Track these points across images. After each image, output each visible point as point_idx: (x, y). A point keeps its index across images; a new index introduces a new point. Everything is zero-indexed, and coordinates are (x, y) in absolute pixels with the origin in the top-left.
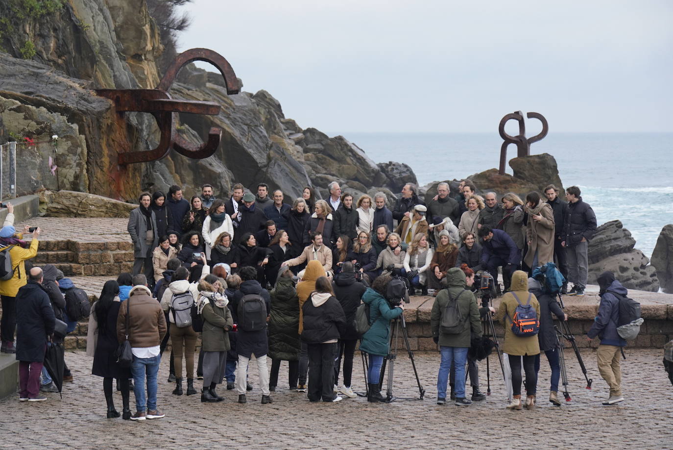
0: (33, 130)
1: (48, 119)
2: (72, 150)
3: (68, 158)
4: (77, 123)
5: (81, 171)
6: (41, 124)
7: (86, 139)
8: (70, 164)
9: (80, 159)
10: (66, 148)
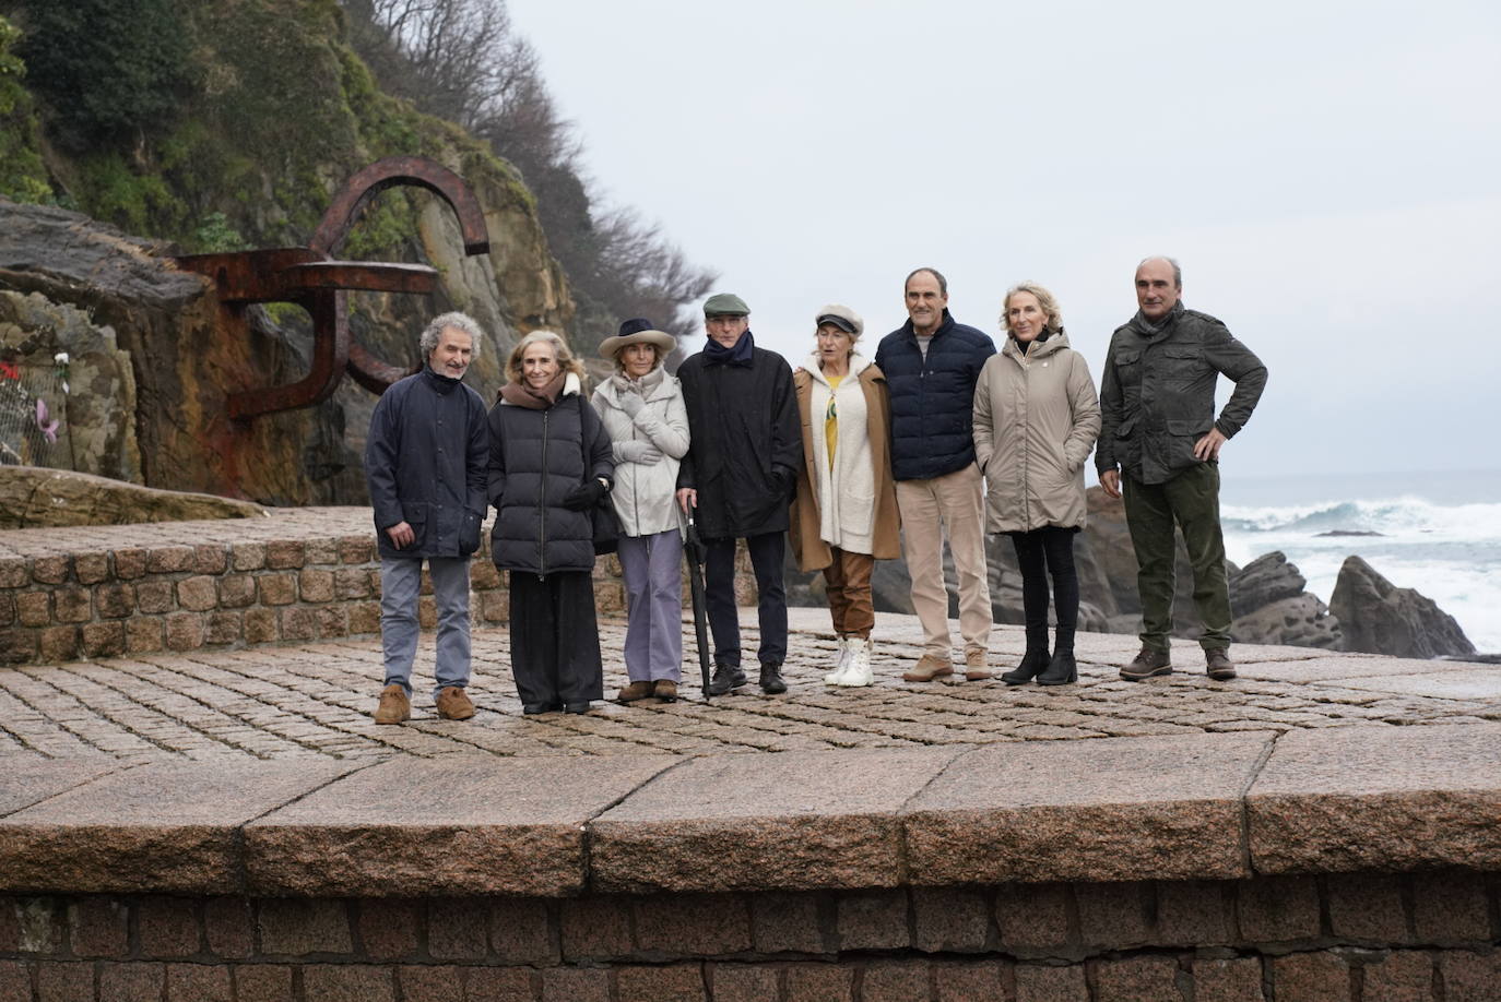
0: (16, 344)
1: (49, 319)
2: (100, 385)
3: (93, 403)
4: (114, 325)
5: (122, 432)
6: (32, 330)
7: (133, 360)
8: (97, 418)
9: (118, 405)
10: (88, 381)
